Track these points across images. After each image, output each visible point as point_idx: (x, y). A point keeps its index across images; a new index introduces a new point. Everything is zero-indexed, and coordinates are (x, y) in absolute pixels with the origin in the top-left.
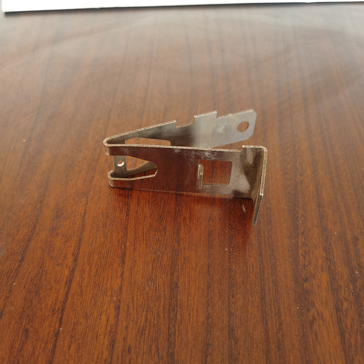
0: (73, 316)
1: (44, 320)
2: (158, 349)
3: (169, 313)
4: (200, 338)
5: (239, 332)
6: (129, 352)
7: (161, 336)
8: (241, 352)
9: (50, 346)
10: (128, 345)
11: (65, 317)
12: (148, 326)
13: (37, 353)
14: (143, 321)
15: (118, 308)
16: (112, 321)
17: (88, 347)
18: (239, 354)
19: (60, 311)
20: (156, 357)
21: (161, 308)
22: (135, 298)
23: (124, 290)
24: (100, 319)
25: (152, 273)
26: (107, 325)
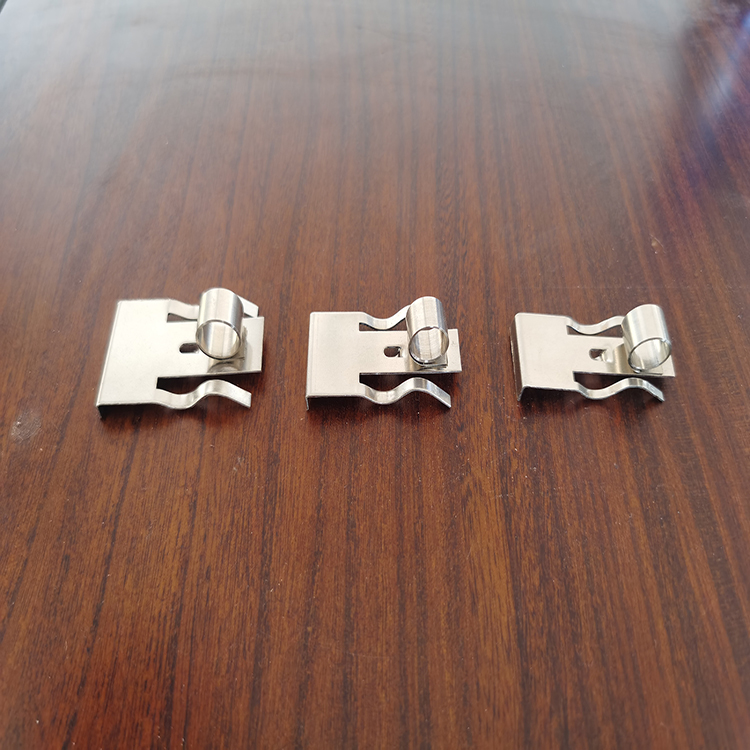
0: (131, 527)
1: (91, 538)
2: (247, 567)
3: (265, 506)
4: (306, 545)
5: (362, 527)
6: (208, 578)
7: (253, 546)
8: (363, 560)
9: (98, 580)
10: (206, 567)
11: (119, 530)
12: (235, 532)
13: (81, 593)
14: (228, 524)
15: (193, 506)
16: (185, 529)
17: (150, 576)
18: (360, 564)
19: (113, 522)
20: (245, 582)
21: (254, 499)
22: (218, 486)
23: (203, 474)
24: (169, 527)
25: (243, 440)
26: (177, 537)
